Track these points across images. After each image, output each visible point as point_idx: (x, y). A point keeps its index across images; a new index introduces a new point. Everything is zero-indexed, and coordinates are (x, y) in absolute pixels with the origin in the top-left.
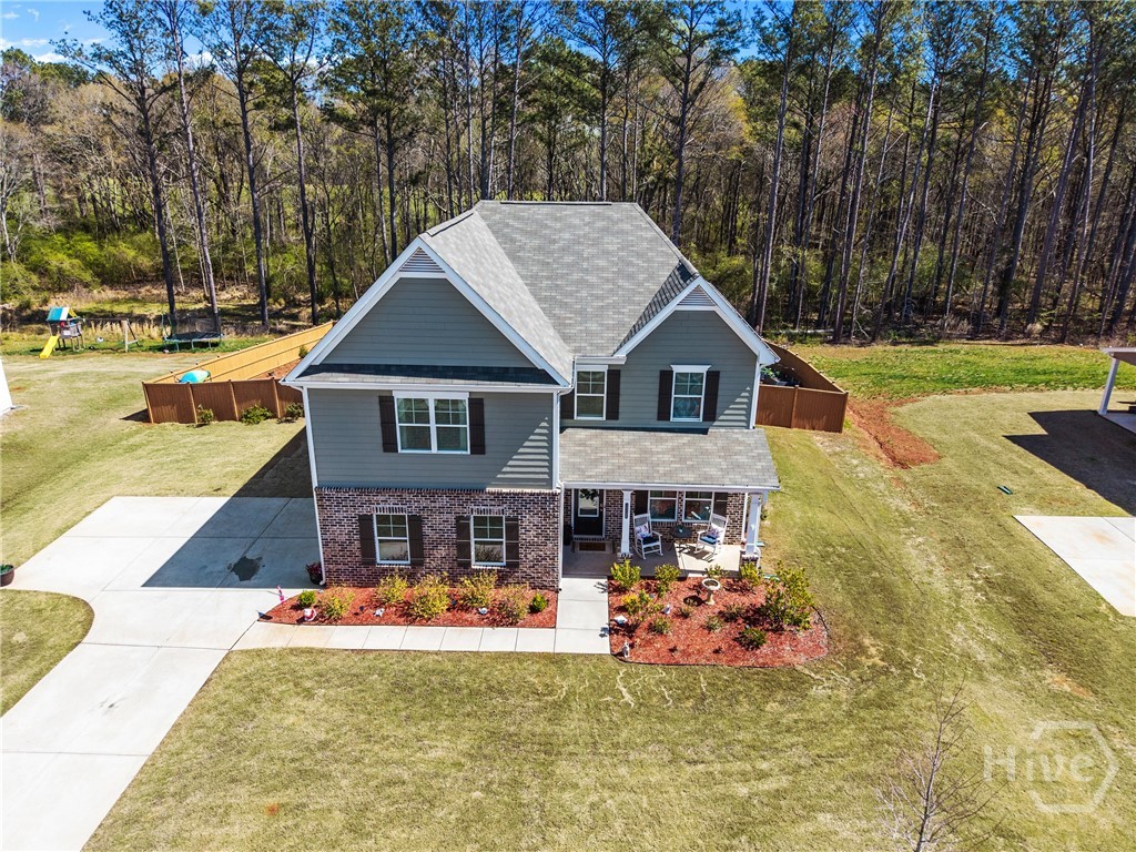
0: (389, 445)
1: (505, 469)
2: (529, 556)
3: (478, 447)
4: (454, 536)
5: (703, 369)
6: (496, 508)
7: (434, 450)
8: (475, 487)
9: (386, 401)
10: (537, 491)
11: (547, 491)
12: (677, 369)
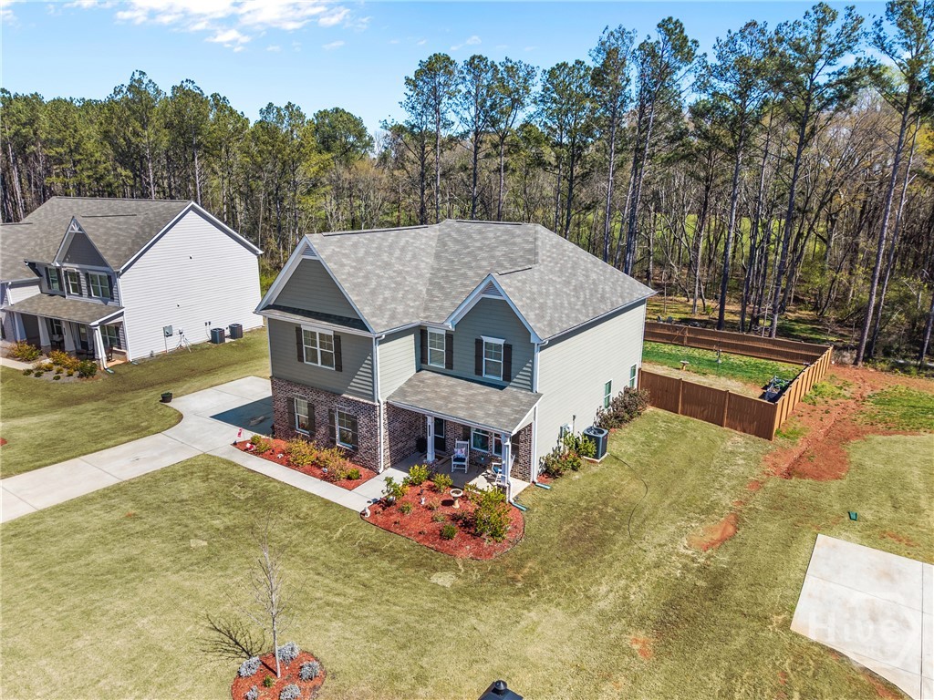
0: (300, 358)
1: (351, 384)
2: (363, 444)
3: (339, 368)
4: (328, 421)
5: (501, 342)
6: (347, 408)
7: (319, 364)
8: (337, 392)
9: (298, 329)
10: (366, 401)
11: (371, 403)
12: (486, 339)
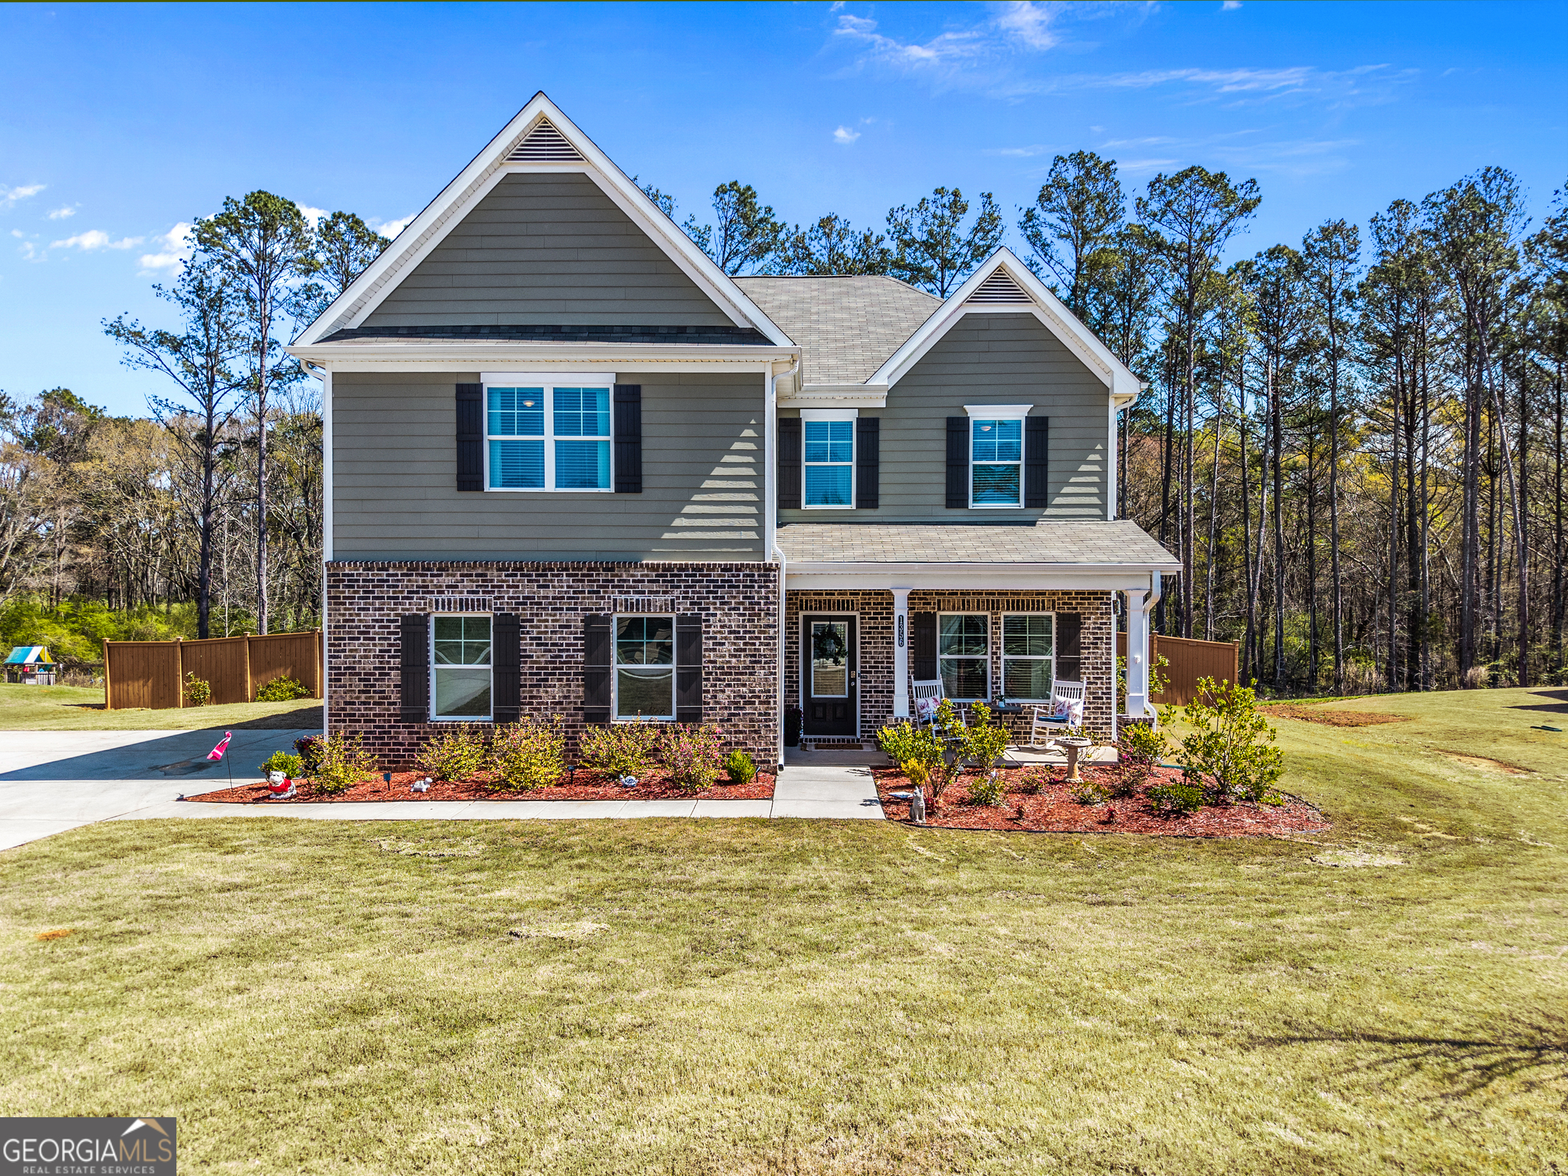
0: (469, 476)
1: (678, 522)
2: (720, 695)
3: (630, 479)
4: (580, 657)
5: (1017, 413)
6: (660, 599)
7: (550, 486)
8: (621, 557)
9: (467, 392)
10: (736, 562)
11: (755, 563)
12: (978, 413)
